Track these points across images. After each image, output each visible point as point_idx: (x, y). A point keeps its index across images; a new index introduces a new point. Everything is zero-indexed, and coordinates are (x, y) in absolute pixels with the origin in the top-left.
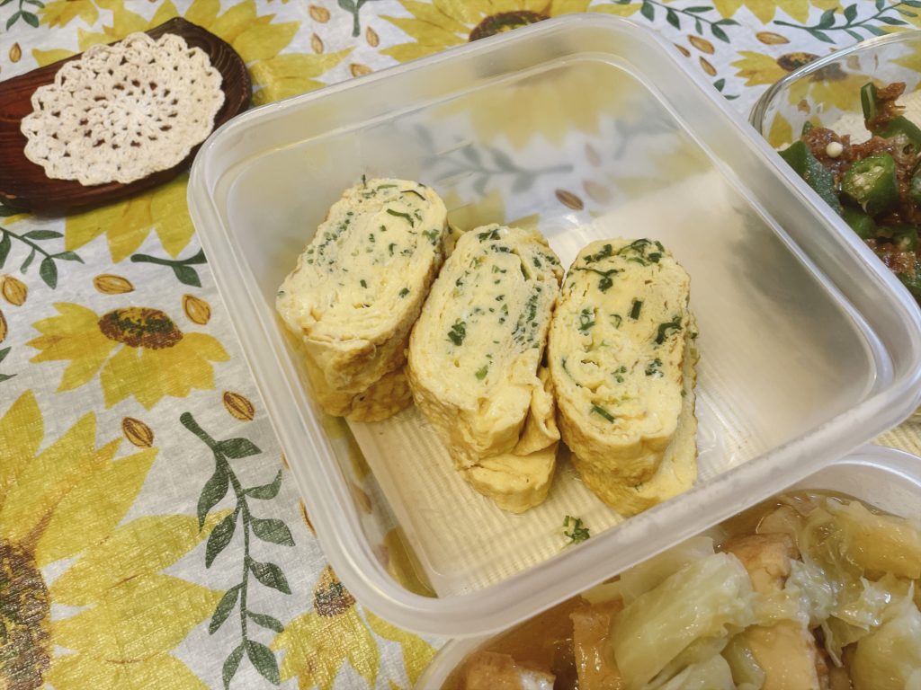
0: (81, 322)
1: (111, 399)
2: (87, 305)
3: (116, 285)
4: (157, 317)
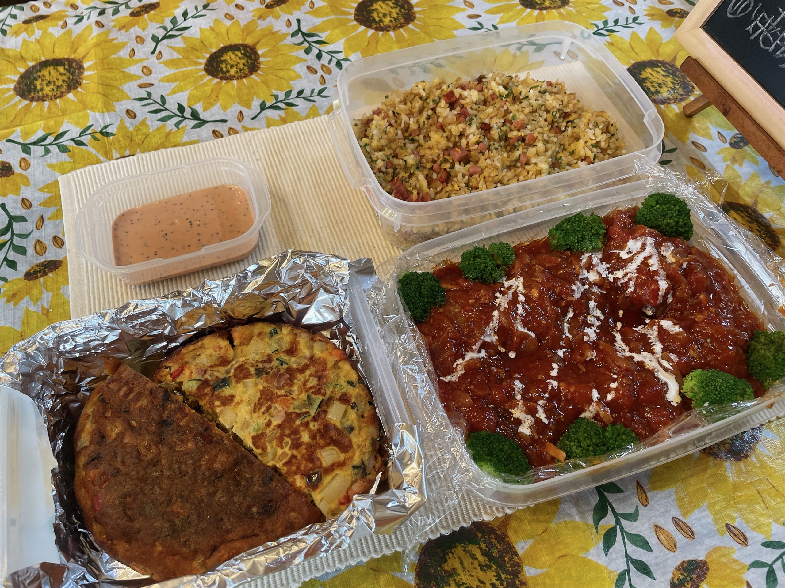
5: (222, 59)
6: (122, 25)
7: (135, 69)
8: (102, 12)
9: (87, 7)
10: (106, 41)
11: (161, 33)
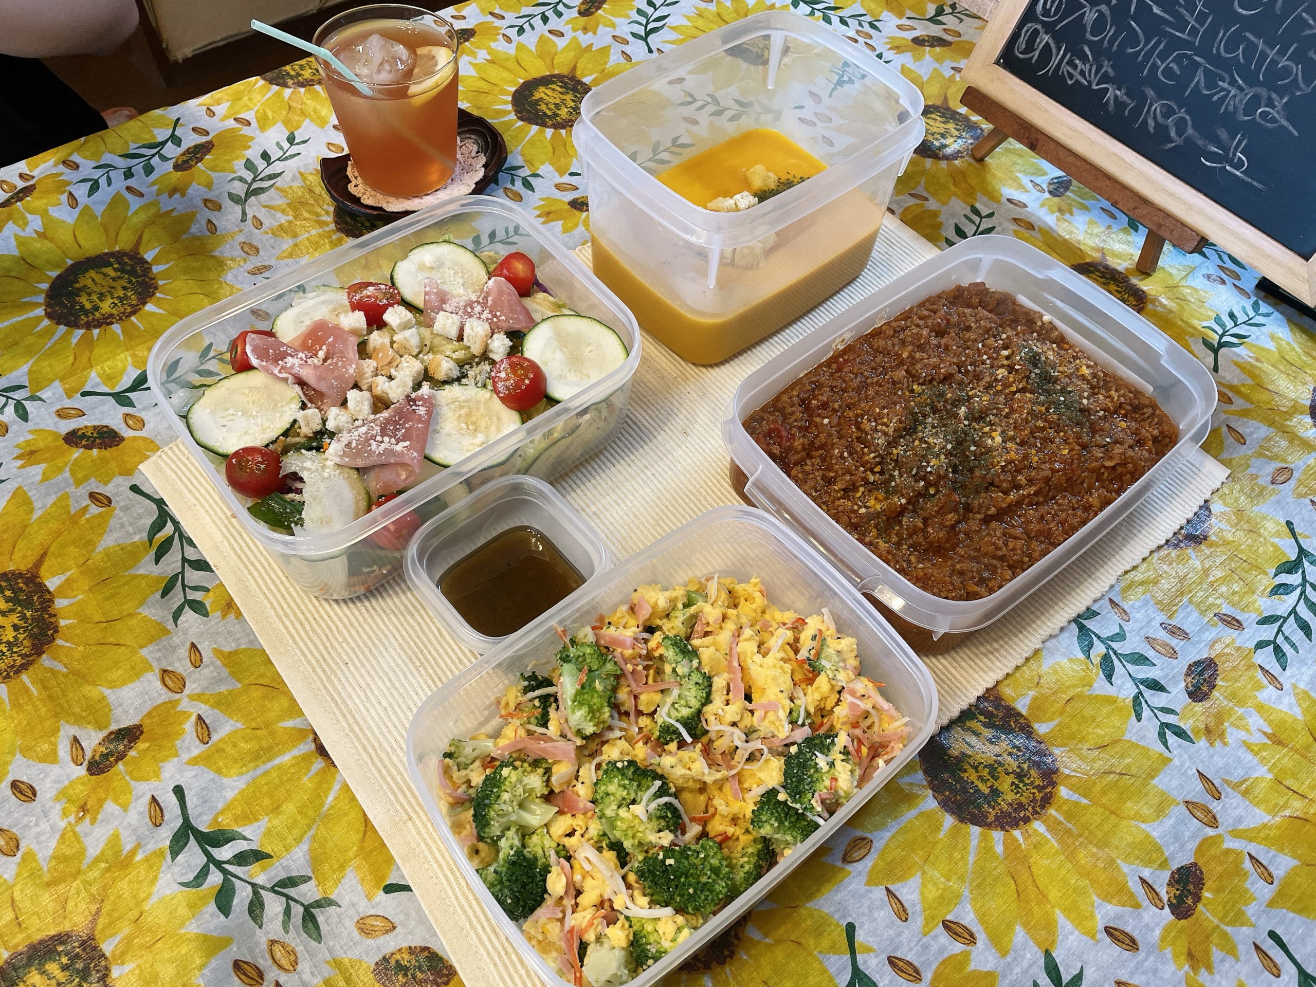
0: (50, 439)
1: (78, 483)
2: (51, 428)
3: (72, 414)
4: (105, 430)
6: (169, 188)
8: (128, 174)
9: (98, 165)
10: (161, 216)
11: (239, 189)
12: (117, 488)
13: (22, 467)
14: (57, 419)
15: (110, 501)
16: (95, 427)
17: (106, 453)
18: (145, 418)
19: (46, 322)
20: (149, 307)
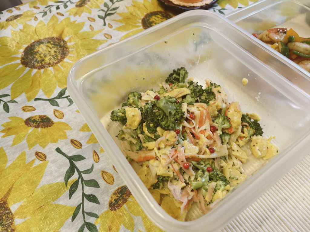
0: (19, 122)
1: (31, 146)
2: (19, 116)
3: (29, 109)
4: (45, 118)
5: (151, 21)
6: (74, 13)
7: (99, 37)
8: (58, 8)
9: (46, 6)
10: (71, 23)
11: (103, 14)
12: (49, 150)
13: (4, 136)
14: (22, 112)
15: (46, 157)
16: (40, 116)
17: (45, 130)
18: (64, 112)
19: (21, 66)
20: (65, 60)
